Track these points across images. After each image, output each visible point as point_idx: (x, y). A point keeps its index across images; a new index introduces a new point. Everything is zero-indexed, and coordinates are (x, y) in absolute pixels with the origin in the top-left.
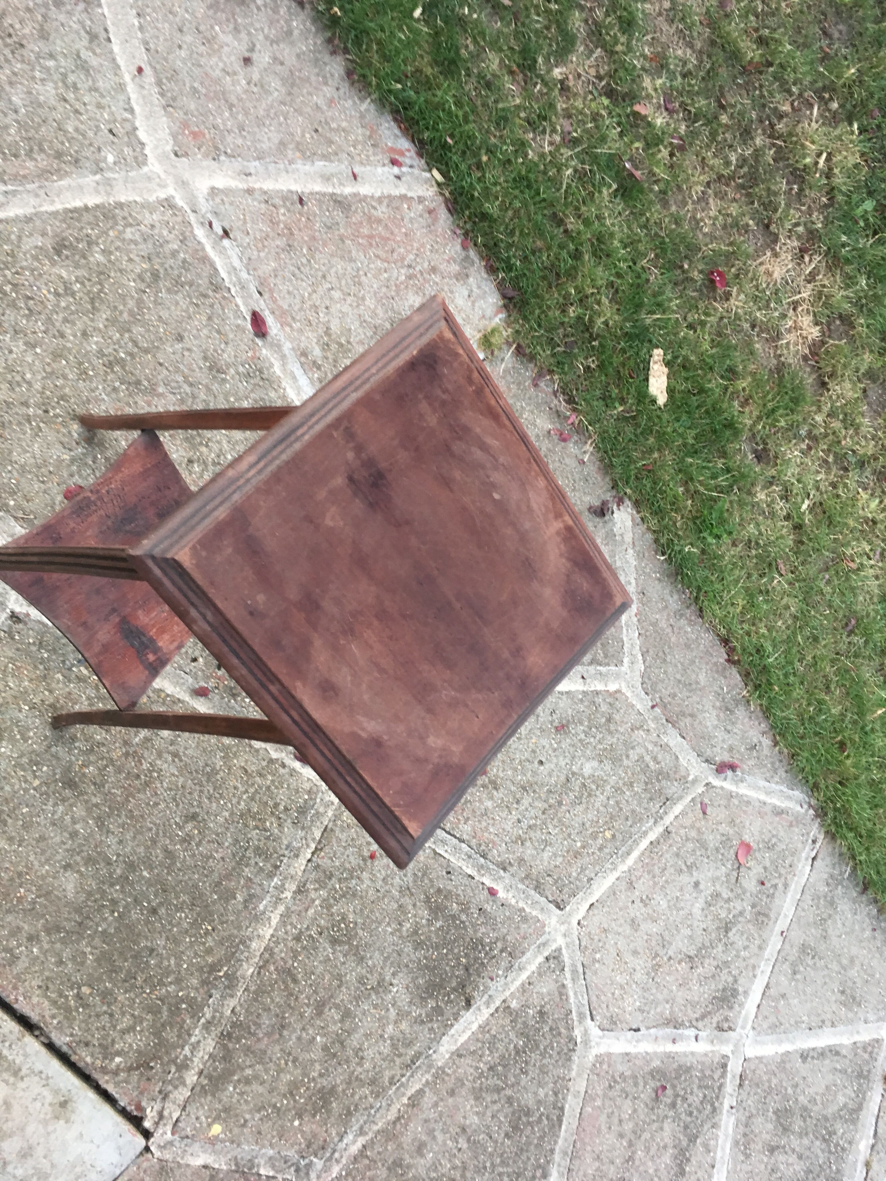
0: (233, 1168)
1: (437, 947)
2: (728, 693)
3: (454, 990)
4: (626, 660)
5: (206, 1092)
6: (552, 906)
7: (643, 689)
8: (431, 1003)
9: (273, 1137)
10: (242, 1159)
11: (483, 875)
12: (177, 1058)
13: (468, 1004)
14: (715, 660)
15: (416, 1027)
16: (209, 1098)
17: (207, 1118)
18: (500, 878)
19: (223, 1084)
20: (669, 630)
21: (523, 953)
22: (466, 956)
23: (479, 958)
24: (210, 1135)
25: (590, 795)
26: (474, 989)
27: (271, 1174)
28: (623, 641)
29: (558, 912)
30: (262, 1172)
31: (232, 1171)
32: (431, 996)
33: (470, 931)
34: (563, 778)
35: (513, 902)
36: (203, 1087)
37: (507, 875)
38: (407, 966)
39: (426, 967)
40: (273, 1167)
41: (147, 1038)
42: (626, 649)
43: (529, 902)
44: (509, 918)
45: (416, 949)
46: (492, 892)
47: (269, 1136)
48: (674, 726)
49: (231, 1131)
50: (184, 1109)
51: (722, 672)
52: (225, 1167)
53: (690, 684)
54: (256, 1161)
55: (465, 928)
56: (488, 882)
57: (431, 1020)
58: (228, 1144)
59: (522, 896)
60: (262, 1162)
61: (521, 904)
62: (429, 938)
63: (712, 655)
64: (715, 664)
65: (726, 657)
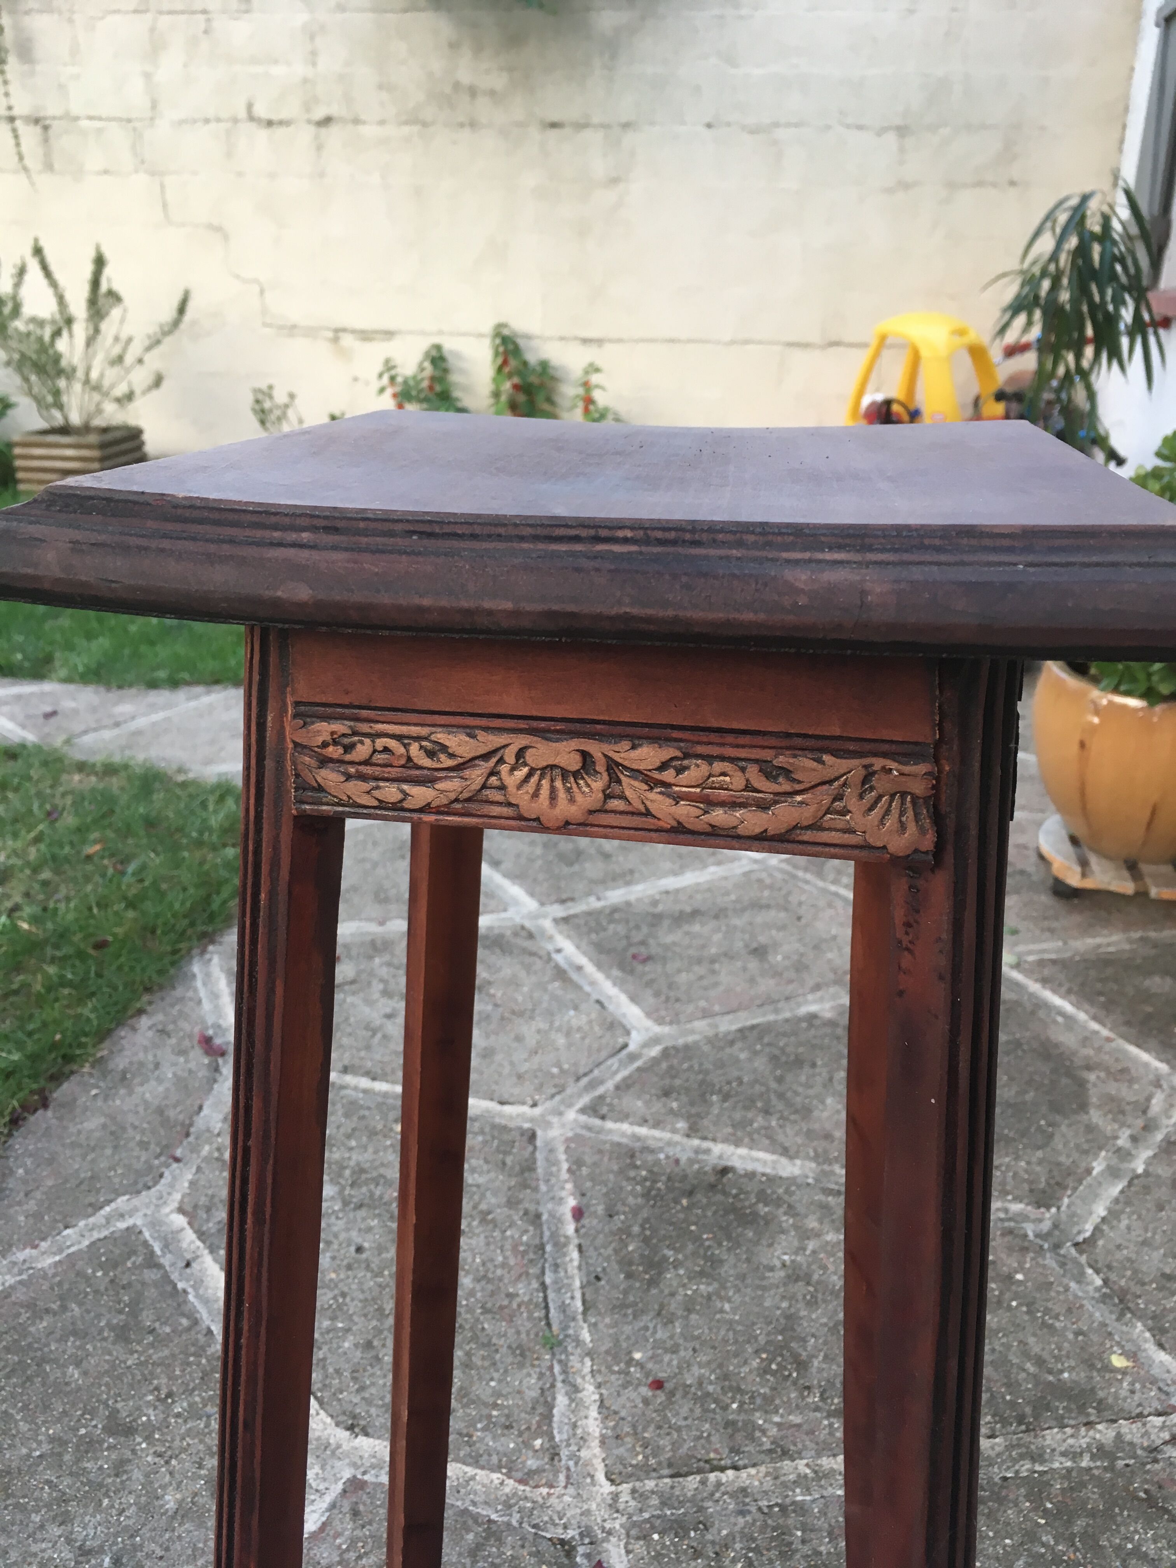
0: (1129, 1315)
1: (697, 1239)
2: (98, 1087)
3: (725, 1193)
4: (122, 1225)
5: (1100, 1402)
6: (539, 1143)
7: (156, 1183)
8: (763, 1209)
9: (1058, 1293)
10: (1111, 1312)
11: (566, 1237)
12: (1105, 1469)
13: (725, 1171)
14: (54, 1121)
15: (801, 1209)
16: (1101, 1394)
17: (1121, 1381)
18: (552, 1215)
19: (1072, 1389)
20: (38, 1195)
21: (619, 1144)
22: (677, 1201)
23: (667, 1187)
24: (1130, 1364)
25: (362, 1171)
26: (705, 1173)
27: (1090, 1271)
28: (93, 1244)
29: (539, 1133)
30: (1099, 1282)
31: (1132, 1312)
32: (755, 1214)
33: (645, 1213)
34: (363, 1213)
35: (569, 1186)
36: (1099, 1410)
37: (541, 1209)
38: (748, 1260)
39: (729, 1238)
40: (1082, 1274)
41: (1127, 1525)
42: (105, 1233)
43: (554, 1169)
44: (592, 1180)
45: (721, 1262)
46: (578, 1214)
47: (1062, 1297)
48: (191, 1125)
49: (1102, 1344)
50: (1140, 1415)
51: (69, 1105)
52: (1139, 1324)
53: (112, 1133)
54: (1097, 1295)
55: (647, 1220)
56: (570, 1228)
57: (779, 1198)
58: (1117, 1338)
59: (553, 1180)
60: (1090, 1288)
61: (564, 1175)
62: (695, 1254)
63: (48, 1128)
64: (60, 1119)
65: (40, 1112)
